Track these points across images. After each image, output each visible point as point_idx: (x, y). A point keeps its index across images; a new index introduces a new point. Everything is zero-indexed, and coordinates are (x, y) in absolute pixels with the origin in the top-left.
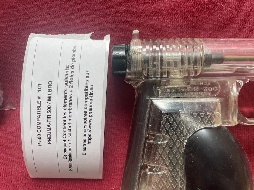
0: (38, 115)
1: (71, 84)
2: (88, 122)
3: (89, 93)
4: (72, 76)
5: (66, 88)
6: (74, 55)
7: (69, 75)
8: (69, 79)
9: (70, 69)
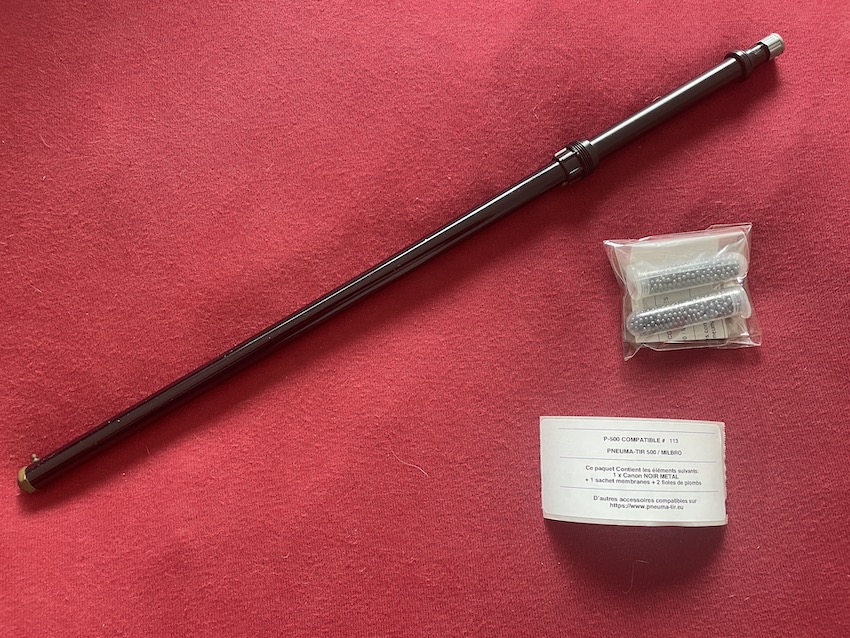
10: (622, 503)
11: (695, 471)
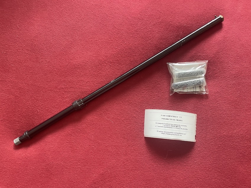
10: (164, 133)
11: (186, 126)
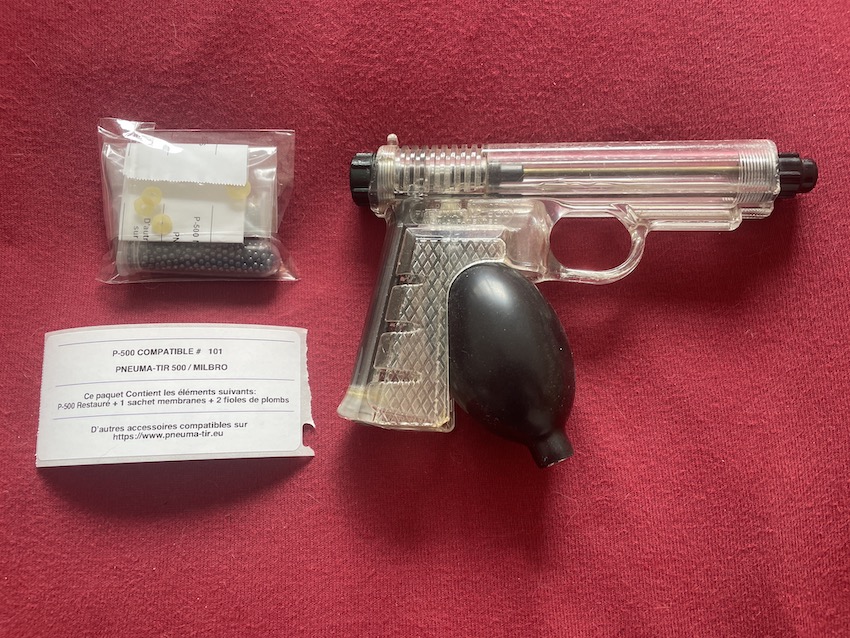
0: (170, 351)
1: (222, 400)
2: (157, 432)
3: (208, 430)
4: (236, 400)
5: (217, 392)
6: (274, 400)
7: (239, 396)
8: (232, 396)
9: (248, 397)
